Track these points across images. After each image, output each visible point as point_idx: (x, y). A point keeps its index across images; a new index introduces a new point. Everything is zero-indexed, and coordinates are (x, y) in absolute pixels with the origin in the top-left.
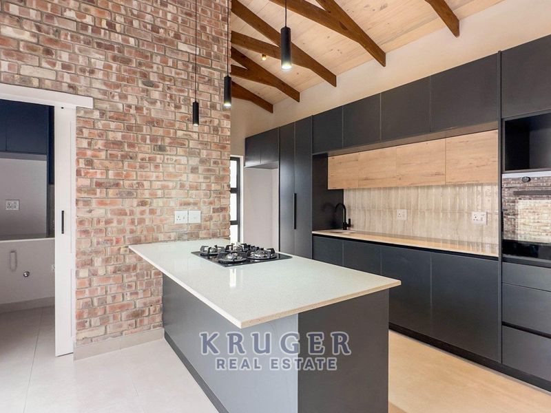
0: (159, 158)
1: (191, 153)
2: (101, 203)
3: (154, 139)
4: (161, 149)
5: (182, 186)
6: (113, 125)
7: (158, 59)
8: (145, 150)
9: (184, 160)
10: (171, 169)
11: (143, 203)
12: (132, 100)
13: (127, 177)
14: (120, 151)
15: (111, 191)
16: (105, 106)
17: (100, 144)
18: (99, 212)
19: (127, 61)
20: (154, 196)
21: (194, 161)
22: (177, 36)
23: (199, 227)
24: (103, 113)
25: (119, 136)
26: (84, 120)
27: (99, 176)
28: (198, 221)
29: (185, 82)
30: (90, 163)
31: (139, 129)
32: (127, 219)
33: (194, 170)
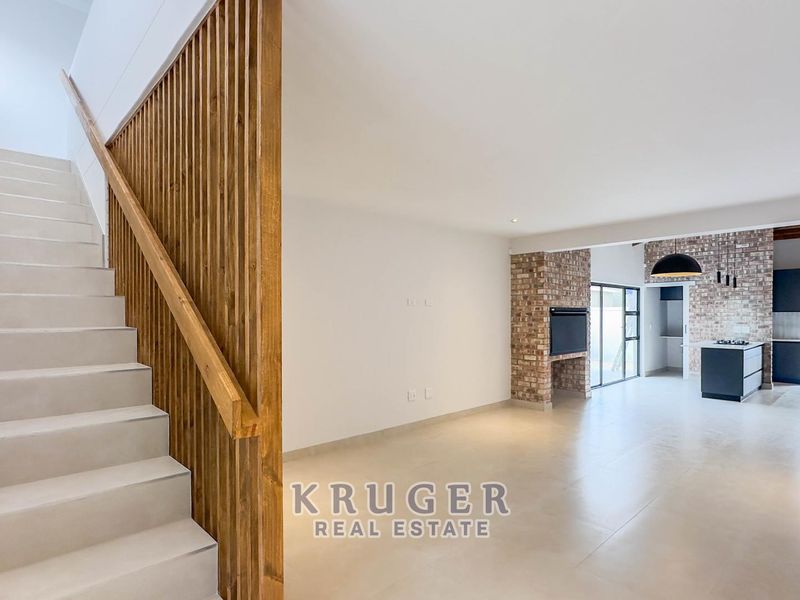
0: (725, 302)
1: (744, 298)
2: (699, 322)
3: (722, 293)
4: (727, 298)
5: (738, 315)
6: (703, 290)
7: (725, 256)
8: (718, 299)
9: (739, 302)
10: (732, 307)
11: (717, 323)
12: (712, 278)
13: (710, 311)
14: (708, 301)
15: (703, 318)
16: (700, 283)
17: (698, 299)
18: (697, 326)
19: (709, 262)
20: (722, 319)
21: (746, 302)
22: (735, 242)
23: (749, 335)
24: (699, 286)
25: (706, 294)
26: (693, 290)
27: (698, 311)
28: (748, 332)
29: (740, 263)
30: (694, 307)
31: (716, 289)
32: (709, 329)
33: (746, 306)
